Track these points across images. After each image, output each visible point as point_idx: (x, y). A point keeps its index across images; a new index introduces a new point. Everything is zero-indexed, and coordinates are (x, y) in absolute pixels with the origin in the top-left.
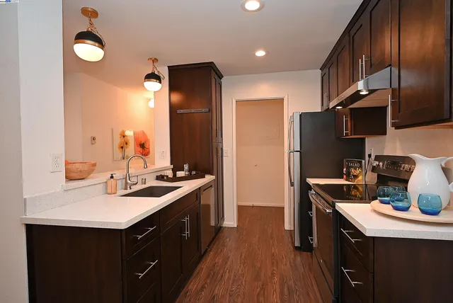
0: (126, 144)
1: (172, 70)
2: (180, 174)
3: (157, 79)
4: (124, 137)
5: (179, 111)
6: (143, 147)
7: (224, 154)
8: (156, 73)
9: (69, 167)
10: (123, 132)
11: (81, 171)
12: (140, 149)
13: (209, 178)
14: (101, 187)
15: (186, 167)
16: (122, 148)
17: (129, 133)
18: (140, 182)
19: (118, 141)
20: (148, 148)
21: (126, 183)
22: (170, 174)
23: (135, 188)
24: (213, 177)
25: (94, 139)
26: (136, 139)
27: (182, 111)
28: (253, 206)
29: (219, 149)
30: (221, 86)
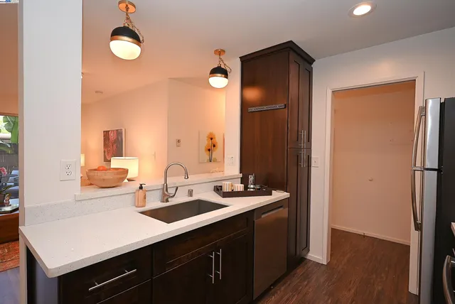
0: (214, 146)
1: (245, 60)
3: (222, 73)
4: (212, 139)
7: (313, 164)
8: (223, 67)
9: (91, 174)
10: (212, 134)
11: (104, 180)
15: (251, 178)
16: (209, 150)
21: (165, 194)
25: (179, 141)
27: (253, 109)
28: (364, 236)
29: (303, 156)
30: (310, 73)
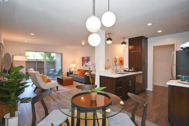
0: (116, 61)
2: (131, 70)
3: (125, 44)
4: (116, 59)
5: (131, 52)
6: (121, 62)
7: (148, 65)
8: (125, 42)
10: (116, 57)
12: (120, 63)
13: (140, 72)
14: (111, 71)
15: (133, 69)
17: (117, 57)
18: (119, 71)
19: (114, 60)
20: (123, 63)
21: (116, 71)
22: (128, 70)
23: (118, 73)
24: (142, 72)
26: (119, 60)
28: (164, 87)
29: (146, 63)
30: (147, 42)
